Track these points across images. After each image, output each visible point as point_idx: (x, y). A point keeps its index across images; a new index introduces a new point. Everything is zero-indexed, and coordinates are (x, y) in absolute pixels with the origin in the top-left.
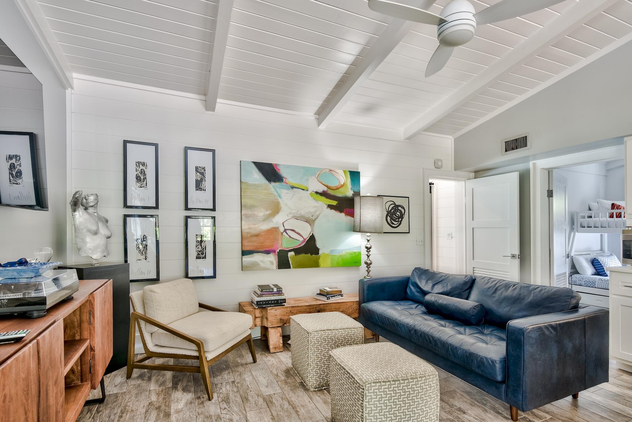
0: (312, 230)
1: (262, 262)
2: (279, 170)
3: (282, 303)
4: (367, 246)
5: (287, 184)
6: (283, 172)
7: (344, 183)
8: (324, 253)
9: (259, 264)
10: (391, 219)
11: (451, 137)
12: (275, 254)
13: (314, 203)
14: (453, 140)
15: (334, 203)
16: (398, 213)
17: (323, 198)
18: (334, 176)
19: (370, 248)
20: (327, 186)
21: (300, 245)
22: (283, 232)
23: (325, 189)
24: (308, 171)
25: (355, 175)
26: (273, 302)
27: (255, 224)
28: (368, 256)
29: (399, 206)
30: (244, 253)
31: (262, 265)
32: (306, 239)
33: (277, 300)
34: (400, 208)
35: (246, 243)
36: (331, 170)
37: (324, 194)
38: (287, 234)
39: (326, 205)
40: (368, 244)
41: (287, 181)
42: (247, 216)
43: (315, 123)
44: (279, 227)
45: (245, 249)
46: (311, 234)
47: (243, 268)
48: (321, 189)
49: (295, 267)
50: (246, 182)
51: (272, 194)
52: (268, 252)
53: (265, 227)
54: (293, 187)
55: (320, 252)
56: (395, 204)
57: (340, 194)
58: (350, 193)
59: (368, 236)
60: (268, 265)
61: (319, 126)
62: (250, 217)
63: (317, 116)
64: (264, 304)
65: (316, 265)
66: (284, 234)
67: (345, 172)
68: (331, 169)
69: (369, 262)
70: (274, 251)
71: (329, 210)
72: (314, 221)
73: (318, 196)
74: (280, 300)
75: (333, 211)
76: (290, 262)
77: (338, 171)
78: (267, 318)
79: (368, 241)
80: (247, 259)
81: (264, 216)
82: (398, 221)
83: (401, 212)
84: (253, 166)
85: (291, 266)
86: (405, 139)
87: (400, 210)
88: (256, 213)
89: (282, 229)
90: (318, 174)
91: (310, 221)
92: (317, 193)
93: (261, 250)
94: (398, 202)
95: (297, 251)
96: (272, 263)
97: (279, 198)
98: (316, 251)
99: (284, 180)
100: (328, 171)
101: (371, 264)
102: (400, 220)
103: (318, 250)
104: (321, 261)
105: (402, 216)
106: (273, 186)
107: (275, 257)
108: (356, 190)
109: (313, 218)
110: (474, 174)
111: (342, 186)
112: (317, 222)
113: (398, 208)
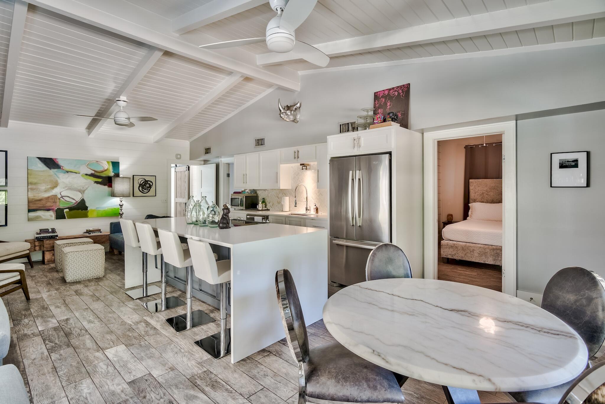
0: (83, 196)
1: (43, 215)
2: (58, 162)
3: (55, 237)
4: (120, 204)
5: (63, 169)
6: (61, 163)
7: (107, 169)
8: (91, 209)
9: (41, 217)
10: (143, 188)
11: (187, 141)
12: (54, 211)
13: (85, 181)
14: (189, 143)
15: (100, 180)
16: (147, 185)
17: (92, 178)
18: (100, 165)
19: (122, 205)
20: (94, 171)
21: (73, 205)
22: (60, 198)
23: (93, 172)
24: (80, 162)
25: (115, 165)
26: (48, 237)
27: (39, 194)
28: (121, 210)
29: (149, 181)
30: (29, 211)
31: (44, 217)
32: (78, 202)
33: (52, 236)
34: (148, 182)
35: (31, 205)
36: (97, 162)
37: (92, 175)
38: (64, 199)
39: (94, 181)
40: (121, 203)
41: (63, 168)
42: (32, 189)
43: (87, 134)
44: (57, 195)
45: (31, 208)
46: (82, 199)
47: (29, 220)
48: (90, 172)
49: (69, 218)
50: (31, 170)
51: (52, 176)
52: (48, 210)
53: (46, 195)
54: (68, 172)
55: (89, 209)
56: (145, 180)
57: (103, 175)
58: (112, 174)
59: (121, 199)
60: (49, 217)
61: (89, 136)
62: (34, 189)
63: (88, 130)
64: (42, 239)
65: (86, 216)
66: (61, 199)
67: (108, 162)
68: (98, 160)
69: (121, 213)
70: (53, 209)
71: (96, 184)
72: (84, 191)
73: (88, 176)
74: (54, 236)
75: (99, 185)
76: (66, 215)
77: (103, 162)
78: (43, 246)
79: (121, 201)
80: (32, 214)
81: (46, 189)
82: (148, 190)
83: (149, 184)
84: (38, 160)
85: (66, 217)
86: (154, 143)
87: (149, 183)
88: (39, 187)
89: (59, 196)
90: (87, 164)
91: (82, 192)
92: (86, 175)
93: (42, 209)
94: (147, 178)
95: (71, 209)
96: (52, 216)
97: (58, 179)
98: (86, 208)
99: (61, 167)
100: (95, 162)
101: (123, 214)
102: (149, 189)
103: (87, 207)
104: (89, 214)
105: (150, 187)
106: (53, 171)
107: (54, 213)
108: (116, 172)
109: (84, 189)
110: (203, 162)
111: (106, 170)
112: (86, 192)
113: (147, 182)
